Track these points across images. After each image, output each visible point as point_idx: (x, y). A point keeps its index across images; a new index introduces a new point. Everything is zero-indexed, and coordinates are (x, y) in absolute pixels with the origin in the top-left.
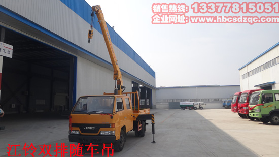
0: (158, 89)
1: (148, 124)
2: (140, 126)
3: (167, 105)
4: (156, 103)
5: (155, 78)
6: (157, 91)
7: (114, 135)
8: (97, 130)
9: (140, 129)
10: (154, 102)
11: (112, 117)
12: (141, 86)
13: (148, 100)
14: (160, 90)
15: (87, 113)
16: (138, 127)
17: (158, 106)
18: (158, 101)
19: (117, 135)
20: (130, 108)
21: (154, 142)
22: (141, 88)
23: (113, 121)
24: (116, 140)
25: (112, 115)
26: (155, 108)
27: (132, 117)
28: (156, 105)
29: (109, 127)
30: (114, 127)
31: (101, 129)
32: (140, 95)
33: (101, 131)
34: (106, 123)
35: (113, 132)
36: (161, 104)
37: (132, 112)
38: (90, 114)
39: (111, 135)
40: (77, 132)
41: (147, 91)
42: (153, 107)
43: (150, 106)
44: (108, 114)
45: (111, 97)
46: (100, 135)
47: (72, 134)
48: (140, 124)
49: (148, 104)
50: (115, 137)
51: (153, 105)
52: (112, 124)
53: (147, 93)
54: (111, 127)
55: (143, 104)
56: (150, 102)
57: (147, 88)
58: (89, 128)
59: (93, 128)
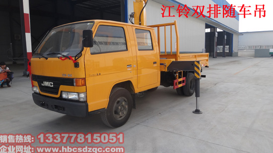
0: (242, 34)
1: (204, 76)
2: (181, 80)
3: (252, 52)
4: (238, 50)
5: (238, 20)
6: (240, 36)
7: (85, 102)
9: (181, 85)
10: (235, 49)
11: (77, 65)
12: (218, 30)
13: (228, 47)
14: (244, 34)
15: (43, 57)
16: (175, 81)
17: (240, 54)
18: (241, 48)
19: (98, 101)
20: (153, 49)
21: (197, 111)
22: (218, 32)
23: (79, 73)
24: (89, 111)
25: (76, 60)
26: (236, 55)
27: (155, 65)
28: (238, 53)
29: (73, 85)
30: (85, 85)
31: (62, 88)
32: (216, 40)
33: (61, 92)
34: (67, 77)
35: (82, 95)
36: (245, 51)
37: (159, 57)
38: (47, 59)
39: (78, 101)
40: (37, 90)
41: (226, 36)
42: (233, 55)
43: (230, 54)
44: (70, 58)
45: (89, 24)
46: (61, 98)
47: (35, 93)
48: (179, 78)
49: (228, 51)
50: (87, 106)
51: (233, 53)
52: (77, 79)
53: (225, 38)
54: (77, 86)
55: (222, 51)
56: (231, 49)
57: (227, 32)
58: (46, 84)
59: (51, 84)
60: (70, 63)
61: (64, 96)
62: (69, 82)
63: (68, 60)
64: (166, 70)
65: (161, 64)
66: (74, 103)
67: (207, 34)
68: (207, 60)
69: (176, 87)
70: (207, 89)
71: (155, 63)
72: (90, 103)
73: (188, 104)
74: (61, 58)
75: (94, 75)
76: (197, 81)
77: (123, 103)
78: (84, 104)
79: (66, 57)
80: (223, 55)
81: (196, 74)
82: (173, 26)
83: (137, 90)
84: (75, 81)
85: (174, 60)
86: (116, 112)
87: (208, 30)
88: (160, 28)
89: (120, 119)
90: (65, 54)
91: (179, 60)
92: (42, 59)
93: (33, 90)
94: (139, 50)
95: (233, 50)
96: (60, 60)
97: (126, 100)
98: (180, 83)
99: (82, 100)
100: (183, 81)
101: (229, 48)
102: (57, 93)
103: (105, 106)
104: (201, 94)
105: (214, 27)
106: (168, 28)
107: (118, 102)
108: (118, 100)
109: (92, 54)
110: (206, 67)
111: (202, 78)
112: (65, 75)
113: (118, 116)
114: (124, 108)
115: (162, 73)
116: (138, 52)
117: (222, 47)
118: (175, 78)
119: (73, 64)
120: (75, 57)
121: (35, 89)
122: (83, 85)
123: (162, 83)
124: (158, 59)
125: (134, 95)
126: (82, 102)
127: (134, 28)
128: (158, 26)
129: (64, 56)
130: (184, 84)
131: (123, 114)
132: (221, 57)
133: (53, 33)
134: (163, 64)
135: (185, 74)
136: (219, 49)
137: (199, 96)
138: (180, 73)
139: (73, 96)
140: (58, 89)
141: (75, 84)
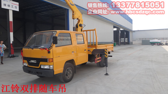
0: (134, 31)
1: (111, 56)
2: (99, 58)
3: (141, 42)
5: (132, 24)
6: (133, 33)
7: (53, 70)
8: (37, 64)
11: (49, 52)
12: (121, 29)
15: (31, 48)
16: (96, 59)
17: (134, 43)
18: (134, 40)
19: (58, 69)
20: (84, 43)
21: (107, 74)
22: (121, 31)
23: (50, 56)
24: (55, 74)
25: (49, 50)
26: (132, 44)
27: (85, 51)
28: (132, 42)
29: (47, 62)
30: (53, 61)
31: (41, 63)
32: (120, 35)
33: (41, 65)
34: (44, 58)
35: (51, 67)
36: (137, 41)
37: (87, 46)
38: (33, 49)
39: (49, 69)
40: (26, 64)
41: (125, 33)
42: (130, 43)
43: (128, 43)
44: (46, 49)
45: (54, 32)
46: (40, 68)
47: (25, 66)
48: (98, 57)
49: (127, 41)
50: (54, 71)
51: (130, 42)
52: (49, 59)
53: (125, 34)
54: (49, 62)
55: (123, 41)
56: (128, 40)
57: (126, 31)
58: (33, 61)
59: (35, 62)
60: (46, 51)
61: (42, 67)
62: (45, 60)
63: (44, 50)
64: (91, 54)
65: (88, 51)
66: (47, 70)
67: (114, 31)
68: (113, 48)
69: (96, 62)
70: (113, 63)
71: (85, 50)
72: (55, 70)
73: (103, 71)
74: (41, 49)
75: (57, 57)
76: (106, 59)
77: (70, 70)
78: (52, 71)
79: (44, 48)
80: (124, 43)
81: (105, 56)
82: (94, 31)
83: (77, 64)
84: (48, 60)
85: (95, 48)
86: (67, 75)
87: (115, 29)
88: (88, 32)
89: (68, 78)
90: (43, 47)
91: (97, 48)
92: (30, 49)
93: (23, 65)
94: (78, 44)
95: (130, 40)
96: (40, 50)
97: (71, 69)
98: (98, 60)
99: (51, 69)
100: (100, 59)
101: (128, 39)
102: (38, 66)
103: (62, 72)
104: (108, 66)
105: (119, 28)
106: (92, 32)
107: (68, 70)
108: (68, 69)
109: (56, 47)
110: (112, 51)
111: (109, 57)
112: (43, 57)
113: (68, 77)
114: (71, 73)
115: (89, 55)
116: (77, 45)
117: (123, 39)
118: (96, 58)
119: (47, 52)
120: (49, 49)
121: (25, 64)
122: (52, 62)
123: (89, 61)
124: (87, 48)
125: (75, 66)
126: (51, 70)
127: (75, 33)
128: (87, 31)
129: (42, 48)
130: (100, 61)
131: (70, 76)
132: (123, 45)
133: (34, 36)
134: (89, 51)
135: (101, 56)
136: (122, 40)
137: (107, 67)
138: (98, 55)
139: (46, 67)
140: (39, 64)
141: (48, 61)
